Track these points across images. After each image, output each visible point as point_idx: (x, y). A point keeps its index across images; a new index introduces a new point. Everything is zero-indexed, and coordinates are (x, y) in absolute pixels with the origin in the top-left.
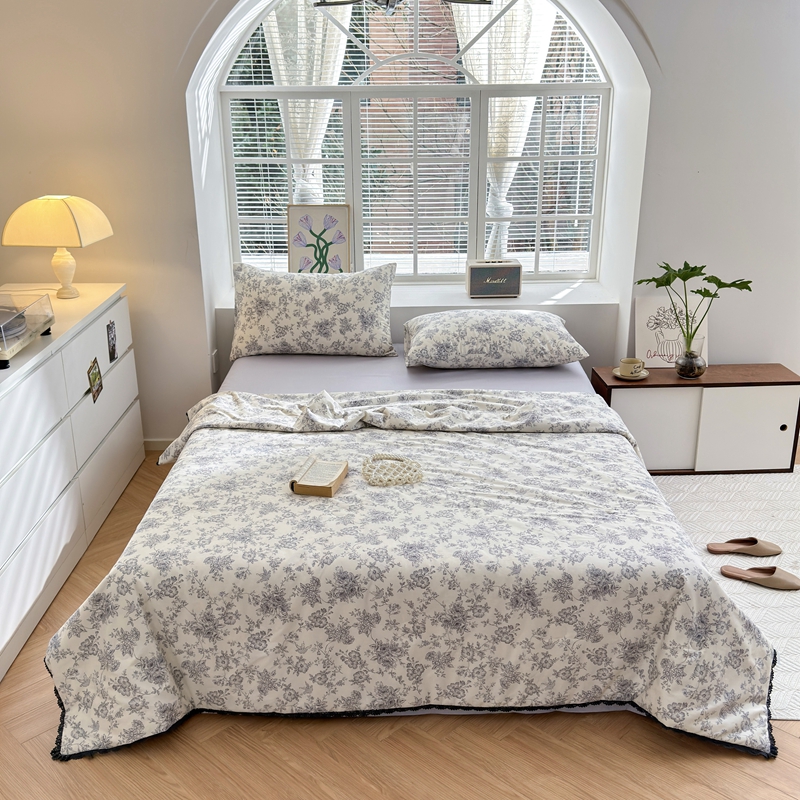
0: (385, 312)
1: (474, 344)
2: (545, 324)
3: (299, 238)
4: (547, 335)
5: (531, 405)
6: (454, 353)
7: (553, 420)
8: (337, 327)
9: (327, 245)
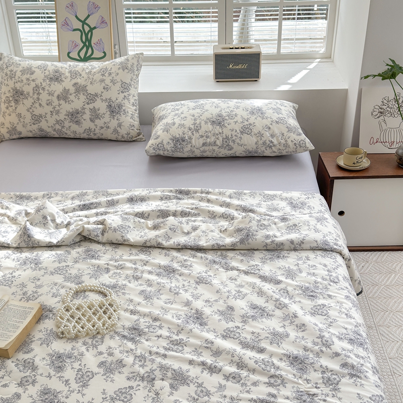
0: (132, 101)
1: (207, 137)
2: (275, 117)
3: (66, 23)
4: (276, 129)
5: (247, 220)
6: (189, 146)
7: (268, 237)
8: (87, 116)
9: (91, 30)
